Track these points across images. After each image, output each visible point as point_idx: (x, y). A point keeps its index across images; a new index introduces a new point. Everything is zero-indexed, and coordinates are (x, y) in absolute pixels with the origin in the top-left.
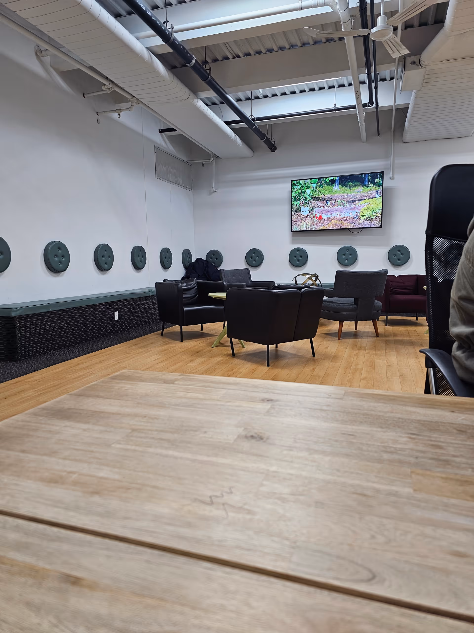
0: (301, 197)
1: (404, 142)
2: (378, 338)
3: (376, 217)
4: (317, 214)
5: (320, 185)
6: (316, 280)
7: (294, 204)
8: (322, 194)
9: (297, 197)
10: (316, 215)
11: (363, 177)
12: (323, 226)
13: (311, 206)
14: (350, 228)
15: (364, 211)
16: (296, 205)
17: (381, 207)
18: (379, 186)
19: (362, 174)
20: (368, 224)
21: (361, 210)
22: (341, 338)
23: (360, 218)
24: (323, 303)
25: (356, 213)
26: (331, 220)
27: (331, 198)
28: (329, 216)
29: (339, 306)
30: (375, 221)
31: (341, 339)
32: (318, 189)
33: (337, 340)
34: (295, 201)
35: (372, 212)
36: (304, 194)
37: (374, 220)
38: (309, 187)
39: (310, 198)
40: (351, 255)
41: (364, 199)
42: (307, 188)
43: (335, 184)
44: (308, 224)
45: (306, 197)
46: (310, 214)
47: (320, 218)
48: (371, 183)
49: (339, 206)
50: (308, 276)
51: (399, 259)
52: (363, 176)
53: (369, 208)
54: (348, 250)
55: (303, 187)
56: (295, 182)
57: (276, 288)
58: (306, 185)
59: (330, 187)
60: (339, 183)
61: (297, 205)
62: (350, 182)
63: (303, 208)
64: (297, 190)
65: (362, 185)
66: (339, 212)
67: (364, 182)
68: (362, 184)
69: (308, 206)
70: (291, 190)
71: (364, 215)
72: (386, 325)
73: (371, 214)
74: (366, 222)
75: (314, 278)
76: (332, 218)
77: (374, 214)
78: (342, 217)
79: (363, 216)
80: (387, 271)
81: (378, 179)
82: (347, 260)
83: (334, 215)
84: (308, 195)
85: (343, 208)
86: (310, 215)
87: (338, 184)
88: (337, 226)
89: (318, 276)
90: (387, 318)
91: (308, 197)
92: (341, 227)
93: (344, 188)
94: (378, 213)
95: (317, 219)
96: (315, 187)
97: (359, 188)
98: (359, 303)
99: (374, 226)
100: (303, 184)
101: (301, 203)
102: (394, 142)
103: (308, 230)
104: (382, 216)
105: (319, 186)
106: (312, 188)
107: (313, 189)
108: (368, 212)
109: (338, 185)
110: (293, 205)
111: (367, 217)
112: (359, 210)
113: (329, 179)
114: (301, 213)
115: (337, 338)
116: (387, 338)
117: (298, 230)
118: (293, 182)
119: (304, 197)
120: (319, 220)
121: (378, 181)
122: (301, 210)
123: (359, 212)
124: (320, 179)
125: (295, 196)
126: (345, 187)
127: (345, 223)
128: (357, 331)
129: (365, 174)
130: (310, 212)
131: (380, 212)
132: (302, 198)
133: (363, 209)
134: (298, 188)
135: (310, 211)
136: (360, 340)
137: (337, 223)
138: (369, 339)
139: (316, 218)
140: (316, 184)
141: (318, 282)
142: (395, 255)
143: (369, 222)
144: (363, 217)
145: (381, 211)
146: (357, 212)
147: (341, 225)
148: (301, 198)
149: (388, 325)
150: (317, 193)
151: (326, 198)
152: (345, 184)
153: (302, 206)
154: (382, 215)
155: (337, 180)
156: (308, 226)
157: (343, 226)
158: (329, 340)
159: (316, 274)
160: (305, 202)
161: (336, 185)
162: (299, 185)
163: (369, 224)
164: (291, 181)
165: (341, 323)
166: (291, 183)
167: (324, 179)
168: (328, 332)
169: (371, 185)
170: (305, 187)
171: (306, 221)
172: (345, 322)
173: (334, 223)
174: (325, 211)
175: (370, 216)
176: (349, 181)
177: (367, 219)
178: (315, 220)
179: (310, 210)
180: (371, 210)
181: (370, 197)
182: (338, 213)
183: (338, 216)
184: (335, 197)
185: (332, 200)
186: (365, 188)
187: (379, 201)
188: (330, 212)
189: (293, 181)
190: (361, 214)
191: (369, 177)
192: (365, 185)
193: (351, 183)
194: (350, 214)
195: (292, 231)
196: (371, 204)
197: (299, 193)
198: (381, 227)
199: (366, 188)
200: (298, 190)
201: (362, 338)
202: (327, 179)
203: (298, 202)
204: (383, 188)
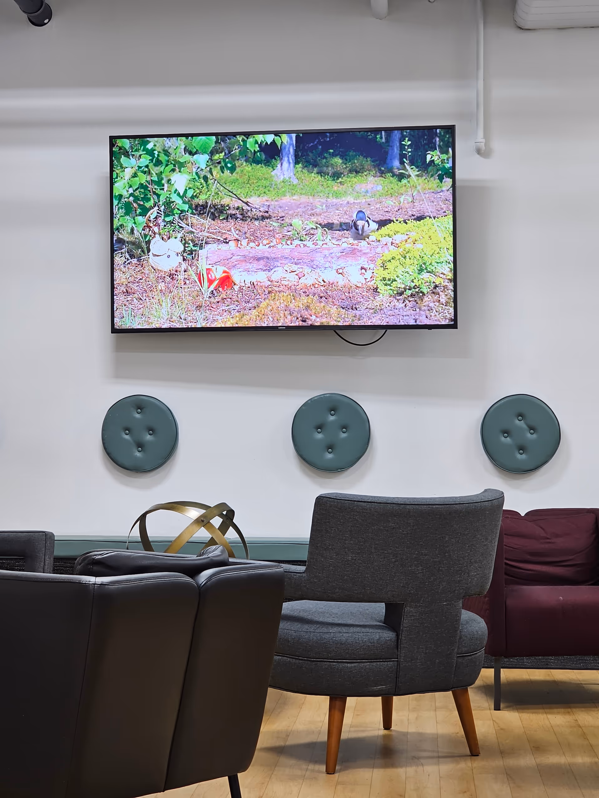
0: (148, 200)
1: (520, 28)
2: (477, 763)
3: (436, 287)
4: (214, 269)
5: (224, 160)
6: (223, 529)
7: (121, 225)
8: (231, 194)
9: (136, 199)
10: (207, 269)
11: (384, 140)
12: (237, 314)
13: (191, 236)
14: (339, 324)
15: (388, 265)
16: (132, 230)
17: (451, 251)
18: (441, 178)
19: (378, 130)
20: (405, 313)
21: (379, 262)
22: (337, 768)
23: (377, 288)
24: (283, 625)
25: (362, 268)
26: (267, 292)
27: (267, 212)
28: (261, 277)
29: (327, 636)
30: (432, 305)
31: (340, 771)
32: (214, 173)
33: (325, 775)
34: (127, 214)
35: (421, 271)
36: (163, 189)
37: (426, 299)
38: (182, 165)
39: (186, 207)
40: (344, 427)
41: (390, 221)
42: (173, 170)
43: (281, 159)
44: (180, 303)
45: (169, 203)
46: (184, 266)
47: (226, 281)
48: (412, 163)
49: (297, 242)
50: (194, 513)
51: (522, 449)
52: (381, 138)
53: (407, 255)
54: (333, 409)
55: (158, 163)
56: (126, 143)
57: (96, 568)
58: (168, 156)
59: (261, 170)
60: (294, 158)
61: (135, 232)
62: (334, 155)
63: (157, 245)
64: (135, 173)
65: (380, 170)
66: (296, 264)
67: (388, 161)
68: (378, 165)
69: (179, 235)
70: (112, 171)
71: (389, 280)
72: (497, 708)
73: (416, 275)
74: (397, 304)
75: (217, 521)
76: (270, 283)
77: (425, 276)
78: (308, 280)
79: (388, 282)
80: (501, 498)
81: (437, 152)
82: (330, 447)
83: (278, 274)
84: (179, 194)
85: (313, 251)
86: (185, 271)
87: (291, 161)
88: (289, 317)
89: (231, 513)
90: (497, 675)
91: (179, 201)
92: (305, 321)
93: (313, 174)
94: (441, 276)
95: (212, 288)
96: (203, 166)
97: (371, 178)
98: (406, 623)
99: (428, 322)
100: (159, 152)
101: (151, 225)
102: (485, 23)
103: (178, 326)
104: (455, 287)
105: (219, 163)
106: (194, 170)
107: (197, 173)
108: (403, 270)
109: (292, 165)
110: (118, 229)
111: (403, 286)
112: (373, 260)
113: (256, 142)
114: (150, 260)
115: (323, 768)
116: (511, 762)
117: (140, 327)
118: (120, 142)
119: (161, 203)
120: (220, 289)
121: (435, 158)
122: (149, 251)
123: (372, 266)
124: (222, 136)
125: (128, 198)
126: (318, 173)
127: (322, 304)
128: (393, 733)
129: (390, 130)
130: (184, 260)
131: (447, 270)
132: (155, 206)
133: (387, 255)
134: (140, 167)
135: (185, 254)
136: (411, 770)
137: (291, 305)
138: (446, 767)
139: (211, 282)
140: (206, 157)
141: (231, 534)
142: (506, 432)
143: (410, 305)
144: (386, 285)
145: (452, 266)
146: (365, 266)
147: (306, 314)
148: (151, 203)
149: (502, 706)
150: (213, 189)
151: (245, 207)
152: (315, 161)
153: (155, 233)
154: (454, 280)
155: (288, 146)
156: (177, 312)
157: (314, 317)
158: (293, 778)
159: (223, 505)
160: (168, 219)
161: (285, 164)
162: (140, 156)
163: (408, 313)
164: (111, 138)
165: (338, 703)
166: (112, 145)
167: (240, 138)
168: (281, 743)
169: (413, 172)
170: (167, 165)
171: (171, 292)
172: (351, 701)
173: (278, 303)
174: (245, 259)
175: (413, 285)
176: (331, 151)
177: (401, 294)
178: (207, 290)
179: (184, 251)
180: (416, 262)
181: (411, 213)
182: (295, 267)
183: (292, 278)
184: (280, 207)
185: (269, 217)
186: (389, 182)
187: (444, 229)
188: (262, 262)
189: (118, 141)
190: (381, 273)
191: (403, 143)
192: (390, 170)
193: (338, 161)
194: (341, 271)
195: (114, 330)
196: (413, 239)
197: (141, 186)
198: (453, 325)
199: (394, 180)
200: (140, 174)
201: (417, 765)
202: (251, 140)
203: (140, 219)
204: (454, 186)
